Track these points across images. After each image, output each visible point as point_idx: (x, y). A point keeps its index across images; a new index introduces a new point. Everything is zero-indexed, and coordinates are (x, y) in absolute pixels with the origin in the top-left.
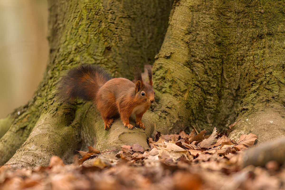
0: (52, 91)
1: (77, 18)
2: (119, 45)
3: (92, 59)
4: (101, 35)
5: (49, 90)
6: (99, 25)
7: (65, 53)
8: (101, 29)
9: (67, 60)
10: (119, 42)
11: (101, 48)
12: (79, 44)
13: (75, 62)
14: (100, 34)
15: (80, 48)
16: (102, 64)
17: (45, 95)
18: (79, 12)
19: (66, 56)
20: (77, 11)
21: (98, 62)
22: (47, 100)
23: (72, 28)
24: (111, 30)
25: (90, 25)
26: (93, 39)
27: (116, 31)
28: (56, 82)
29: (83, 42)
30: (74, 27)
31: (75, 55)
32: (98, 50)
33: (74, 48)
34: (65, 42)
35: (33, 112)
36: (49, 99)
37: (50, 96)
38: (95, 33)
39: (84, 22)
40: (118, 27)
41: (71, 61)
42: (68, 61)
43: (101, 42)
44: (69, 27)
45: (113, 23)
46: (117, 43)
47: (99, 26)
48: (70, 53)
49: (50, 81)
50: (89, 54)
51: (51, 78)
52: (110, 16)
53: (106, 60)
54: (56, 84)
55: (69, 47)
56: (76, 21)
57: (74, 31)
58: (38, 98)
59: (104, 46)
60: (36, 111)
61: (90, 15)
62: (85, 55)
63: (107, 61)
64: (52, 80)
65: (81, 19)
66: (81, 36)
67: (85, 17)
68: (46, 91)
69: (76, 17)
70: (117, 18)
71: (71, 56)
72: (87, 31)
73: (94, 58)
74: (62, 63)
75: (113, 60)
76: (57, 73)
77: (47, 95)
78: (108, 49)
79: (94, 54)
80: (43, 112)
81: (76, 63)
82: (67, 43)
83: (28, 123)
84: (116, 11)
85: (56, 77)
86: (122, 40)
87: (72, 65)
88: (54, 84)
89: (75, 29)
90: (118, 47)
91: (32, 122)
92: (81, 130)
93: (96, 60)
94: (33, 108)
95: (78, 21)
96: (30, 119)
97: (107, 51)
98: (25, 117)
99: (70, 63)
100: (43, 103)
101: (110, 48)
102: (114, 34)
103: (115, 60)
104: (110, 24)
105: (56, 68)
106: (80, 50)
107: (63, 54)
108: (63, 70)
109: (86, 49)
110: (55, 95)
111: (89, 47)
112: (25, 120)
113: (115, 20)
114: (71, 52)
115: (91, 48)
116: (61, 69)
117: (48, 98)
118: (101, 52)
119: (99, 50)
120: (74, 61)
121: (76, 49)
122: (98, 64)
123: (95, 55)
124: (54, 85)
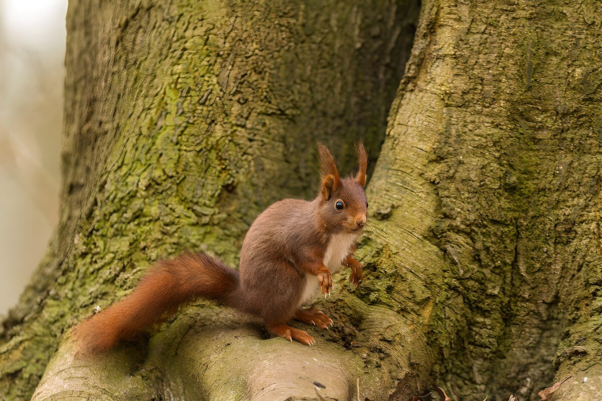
0: (87, 286)
1: (153, 111)
2: (255, 180)
3: (190, 213)
4: (213, 155)
5: (78, 283)
6: (207, 131)
7: (120, 195)
8: (212, 139)
9: (126, 212)
10: (256, 175)
11: (213, 186)
12: (157, 173)
13: (147, 219)
14: (209, 151)
15: (158, 184)
16: (214, 225)
17: (70, 295)
18: (157, 95)
19: (124, 203)
20: (153, 92)
21: (206, 220)
22: (73, 309)
23: (141, 134)
24: (237, 145)
25: (186, 127)
26: (192, 164)
27: (251, 147)
28: (97, 266)
29: (167, 171)
30: (145, 131)
31: (147, 201)
32: (204, 191)
33: (143, 183)
34: (119, 168)
35: (36, 335)
36: (81, 307)
37: (83, 300)
38: (198, 149)
39: (170, 120)
40: (256, 138)
41: (138, 215)
42: (129, 215)
43: (214, 171)
44: (130, 130)
45: (244, 126)
46: (253, 177)
47: (209, 133)
48: (133, 196)
49: (80, 262)
50: (183, 201)
51: (84, 255)
52: (236, 109)
53: (224, 215)
54: (99, 269)
55: (130, 179)
56: (149, 117)
57: (143, 141)
58: (50, 302)
59: (220, 183)
60: (44, 335)
61: (185, 104)
62: (173, 202)
63: (225, 220)
64: (88, 259)
65: (164, 112)
66: (161, 155)
67: (172, 108)
68: (70, 285)
69: (149, 109)
70: (254, 115)
71: (137, 204)
72: (177, 144)
73: (193, 211)
74: (114, 217)
75: (241, 218)
76: (100, 243)
77: (75, 297)
78: (230, 189)
79: (195, 200)
80: (67, 338)
81: (150, 221)
82: (125, 169)
83: (25, 364)
84: (251, 98)
85: (98, 253)
86: (263, 169)
87: (138, 225)
88: (91, 269)
89: (148, 137)
90: (253, 185)
91: (34, 361)
92: (163, 386)
93: (199, 215)
94: (37, 327)
95: (155, 118)
96: (29, 354)
97: (225, 194)
98: (16, 347)
99: (133, 220)
100: (62, 316)
101: (234, 188)
102: (245, 153)
103: (245, 218)
104: (235, 128)
105: (97, 230)
106: (161, 189)
107: (115, 198)
108: (115, 235)
109: (174, 187)
110: (97, 297)
111: (182, 184)
112: (17, 354)
113: (247, 118)
114: (137, 192)
115: (186, 185)
116: (109, 234)
117: (78, 305)
118: (212, 196)
119: (207, 191)
120: (145, 216)
121: (148, 187)
122: (204, 225)
123: (197, 203)
124: (92, 273)
